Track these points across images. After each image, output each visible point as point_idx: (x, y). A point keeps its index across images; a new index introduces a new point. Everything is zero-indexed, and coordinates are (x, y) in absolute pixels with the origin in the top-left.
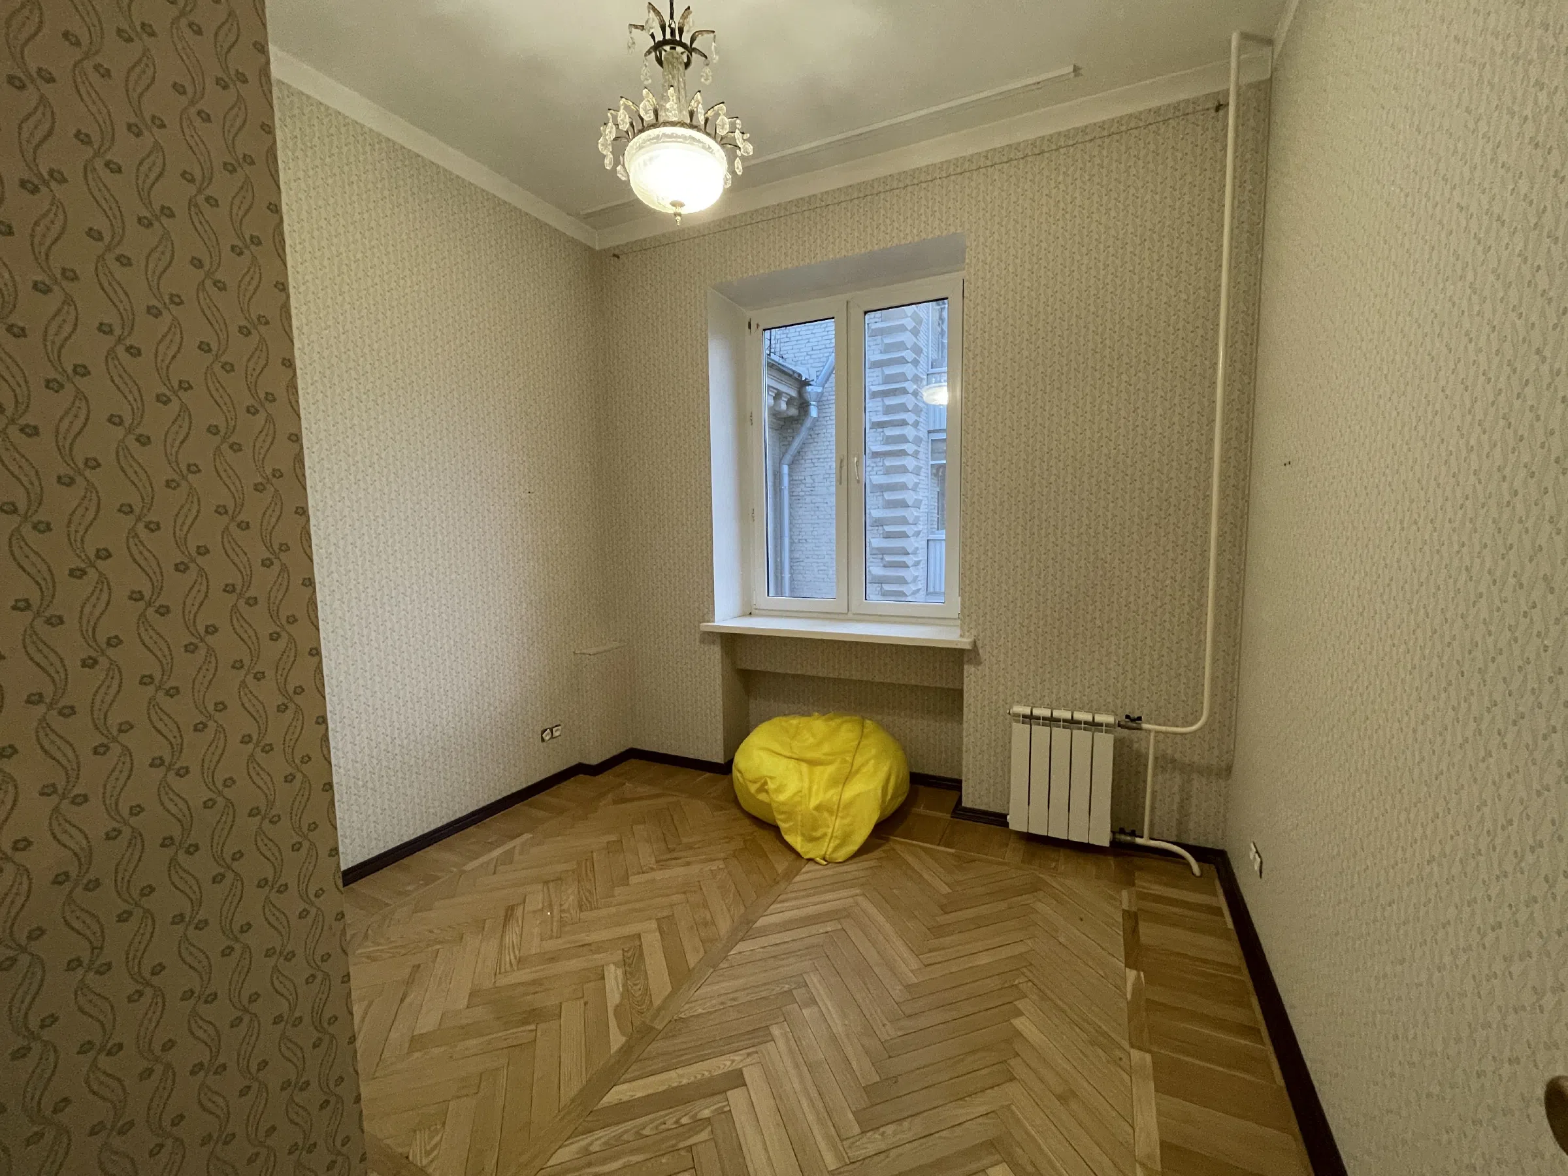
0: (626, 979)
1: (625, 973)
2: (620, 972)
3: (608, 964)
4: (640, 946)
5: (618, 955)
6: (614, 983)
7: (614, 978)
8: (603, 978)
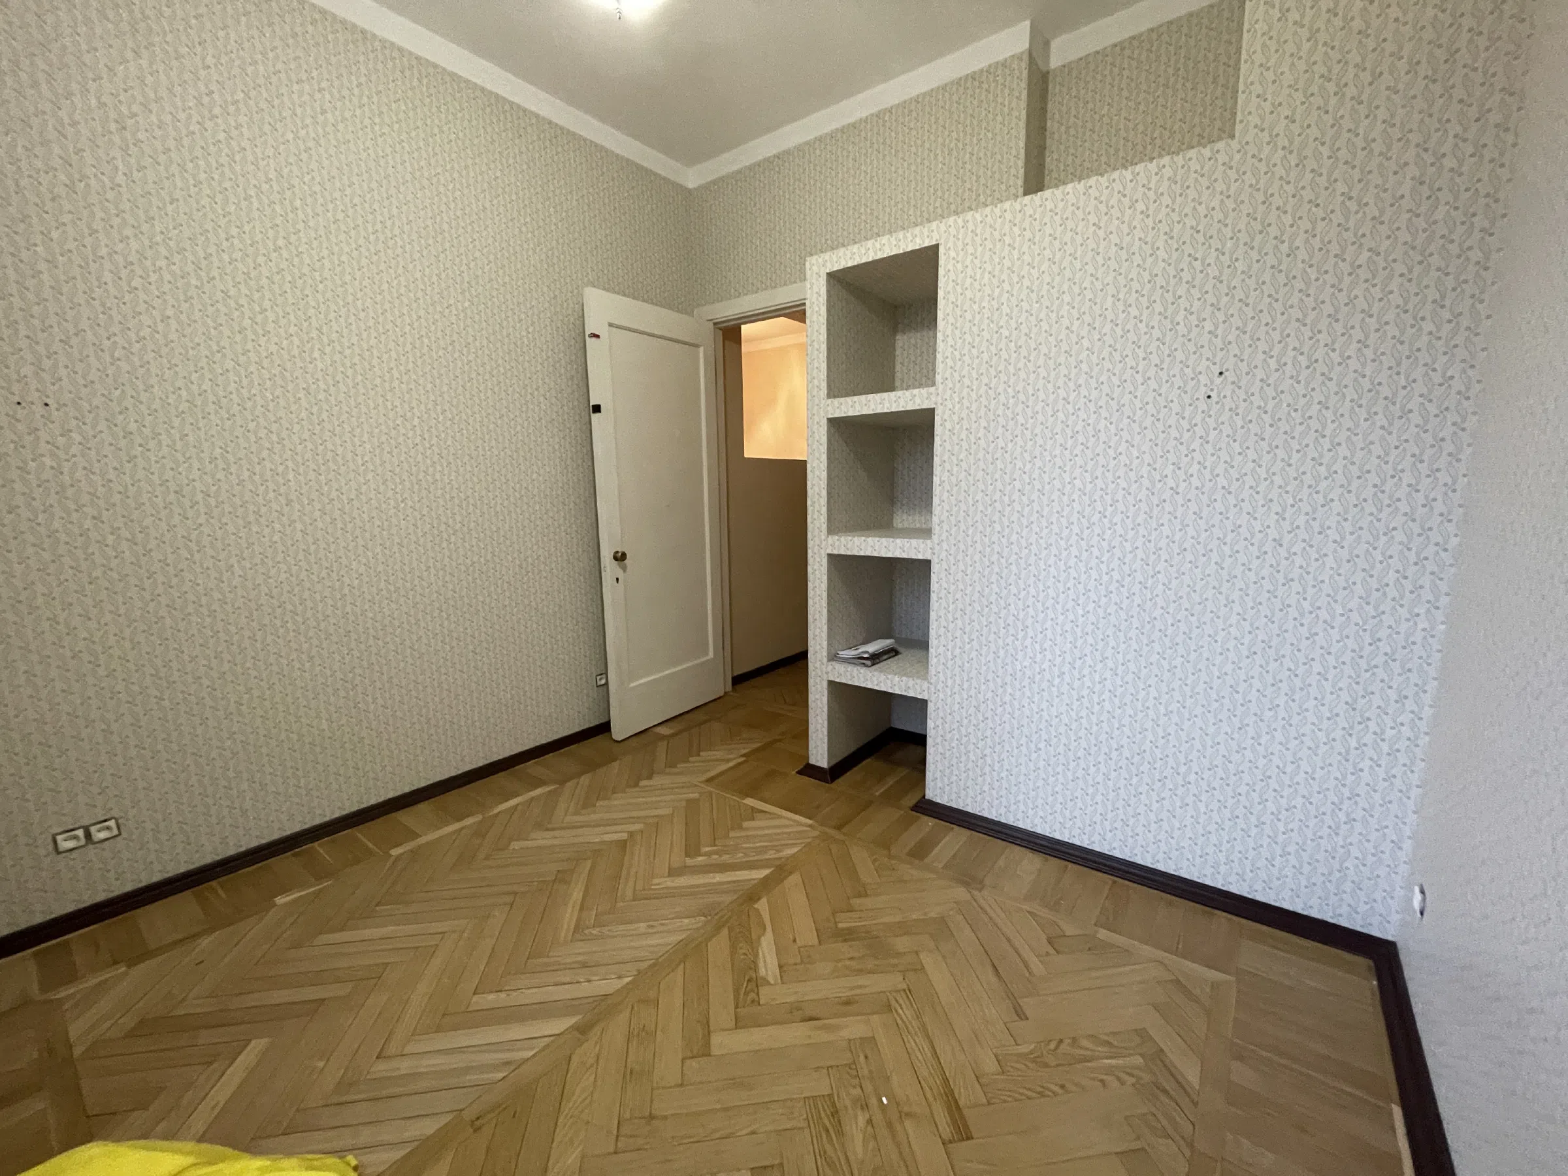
0: (755, 963)
1: (756, 969)
2: (762, 972)
3: (776, 984)
4: (737, 1007)
5: (765, 993)
6: (768, 961)
7: (768, 962)
8: (780, 967)
